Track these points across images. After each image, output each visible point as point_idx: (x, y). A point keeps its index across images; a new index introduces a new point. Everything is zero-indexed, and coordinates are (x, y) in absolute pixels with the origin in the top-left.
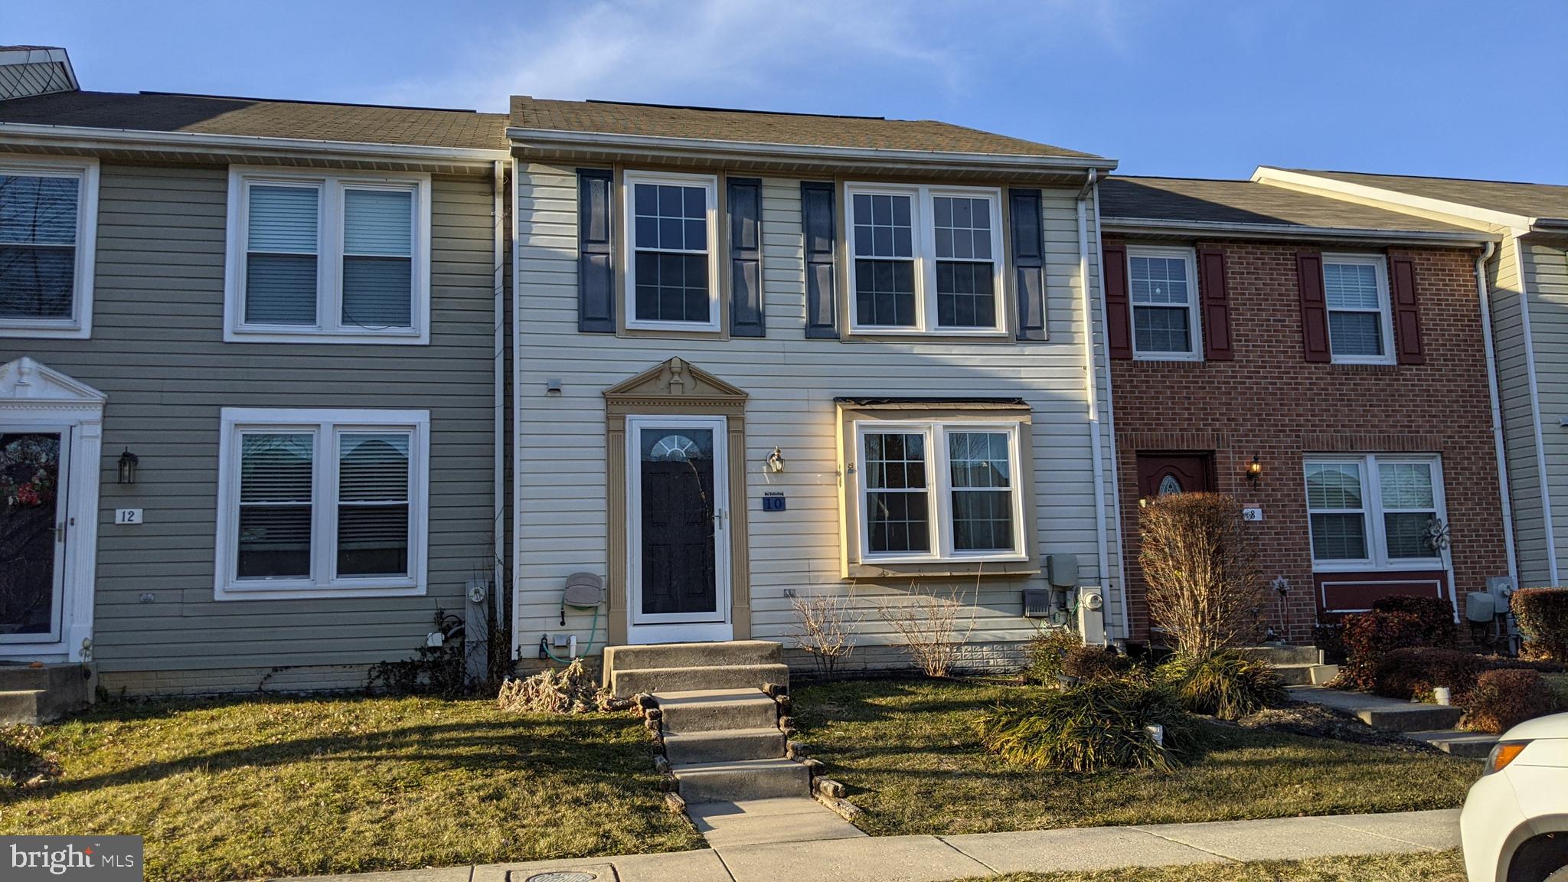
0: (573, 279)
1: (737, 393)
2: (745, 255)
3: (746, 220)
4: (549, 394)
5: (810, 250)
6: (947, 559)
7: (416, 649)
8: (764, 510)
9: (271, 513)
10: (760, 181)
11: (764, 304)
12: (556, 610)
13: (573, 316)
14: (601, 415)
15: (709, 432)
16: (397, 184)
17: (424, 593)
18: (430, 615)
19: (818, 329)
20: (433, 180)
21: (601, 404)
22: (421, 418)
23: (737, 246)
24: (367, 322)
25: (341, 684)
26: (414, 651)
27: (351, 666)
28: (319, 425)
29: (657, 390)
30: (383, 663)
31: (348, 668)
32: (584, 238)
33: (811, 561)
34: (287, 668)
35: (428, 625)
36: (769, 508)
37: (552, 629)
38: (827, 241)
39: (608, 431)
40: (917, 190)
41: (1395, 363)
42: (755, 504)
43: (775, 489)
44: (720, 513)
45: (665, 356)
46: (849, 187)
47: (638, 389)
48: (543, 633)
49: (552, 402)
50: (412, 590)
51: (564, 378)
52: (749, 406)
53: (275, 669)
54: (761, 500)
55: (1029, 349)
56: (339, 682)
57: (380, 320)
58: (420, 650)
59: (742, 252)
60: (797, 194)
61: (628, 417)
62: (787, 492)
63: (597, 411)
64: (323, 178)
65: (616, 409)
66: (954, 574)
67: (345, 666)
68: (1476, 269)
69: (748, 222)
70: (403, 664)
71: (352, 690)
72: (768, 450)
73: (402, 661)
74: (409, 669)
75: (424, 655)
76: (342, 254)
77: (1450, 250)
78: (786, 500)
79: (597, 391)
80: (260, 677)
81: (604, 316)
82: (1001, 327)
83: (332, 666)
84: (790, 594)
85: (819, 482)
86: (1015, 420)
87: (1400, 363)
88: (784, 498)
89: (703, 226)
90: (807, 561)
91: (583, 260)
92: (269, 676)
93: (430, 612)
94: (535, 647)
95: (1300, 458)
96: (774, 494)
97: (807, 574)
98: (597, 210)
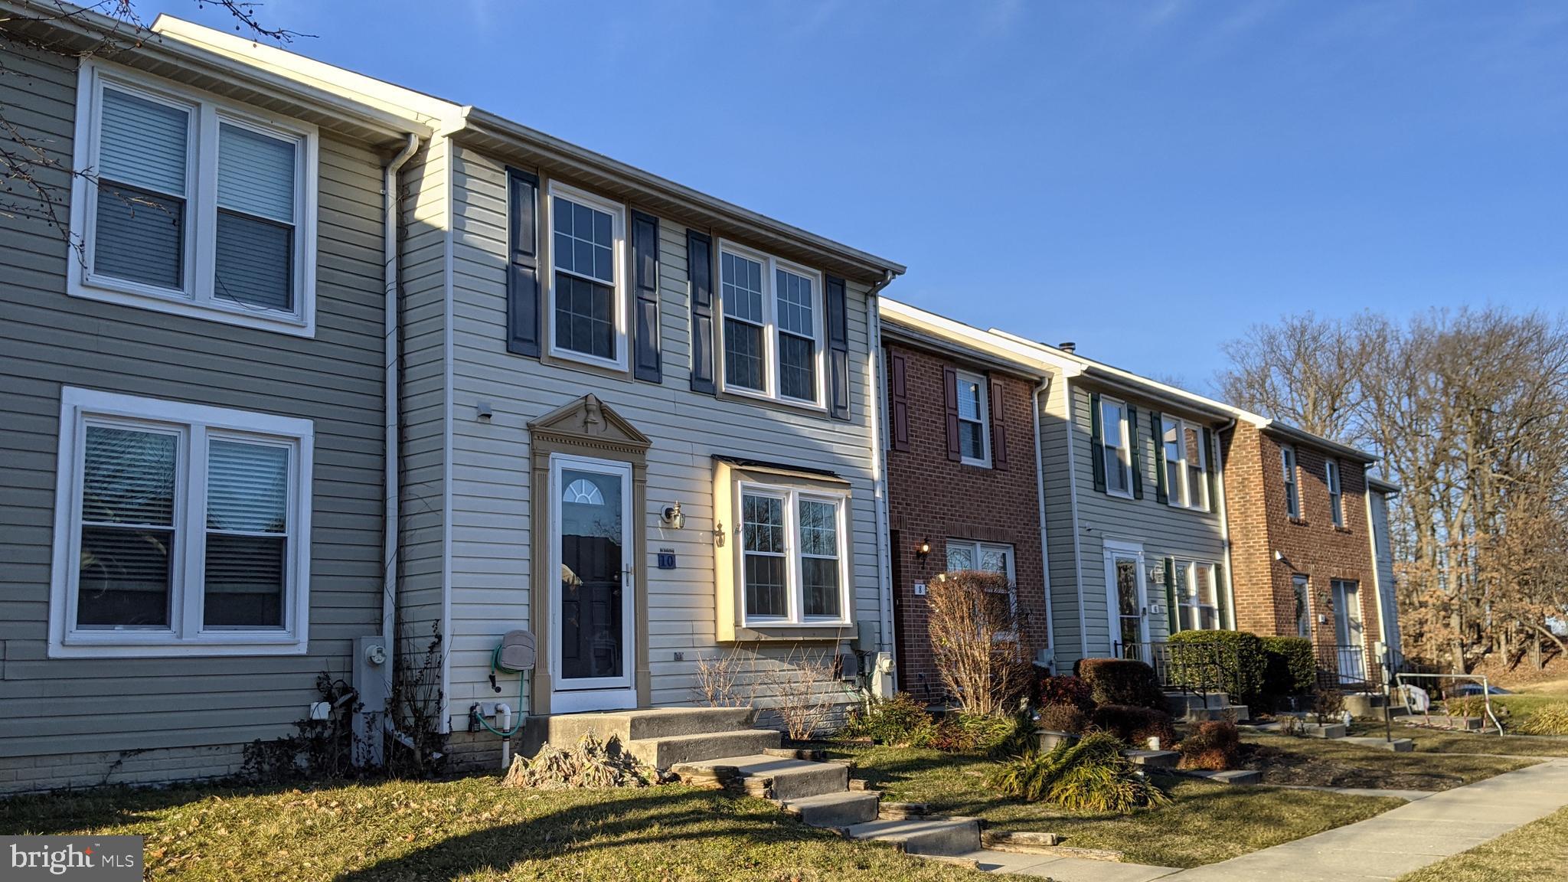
0: (501, 291)
1: (641, 440)
2: (647, 295)
3: (647, 257)
4: (479, 420)
5: (695, 302)
6: (803, 624)
7: (294, 724)
8: (659, 568)
9: (124, 538)
10: (657, 220)
11: (661, 350)
12: (483, 674)
13: (502, 333)
14: (525, 450)
15: (619, 478)
16: (281, 130)
17: (303, 651)
18: (310, 681)
19: (700, 383)
20: (321, 136)
21: (525, 437)
22: (303, 428)
23: (641, 285)
24: (246, 300)
25: (206, 772)
26: (291, 726)
27: (218, 746)
28: (187, 426)
29: (574, 427)
30: (257, 742)
31: (213, 751)
32: (514, 249)
33: (694, 623)
34: (140, 751)
35: (307, 692)
36: (663, 564)
37: (483, 697)
38: (707, 294)
39: (534, 469)
40: (766, 259)
41: (991, 467)
42: (652, 561)
43: (668, 546)
44: (627, 568)
45: (583, 391)
46: (723, 244)
47: (559, 423)
48: (471, 703)
49: (481, 429)
50: (292, 647)
51: (494, 404)
52: (650, 455)
53: (124, 753)
54: (656, 557)
55: (838, 427)
56: (202, 770)
57: (260, 299)
58: (299, 724)
59: (645, 291)
60: (683, 241)
61: (553, 455)
62: (678, 549)
63: (520, 446)
64: (198, 101)
65: (540, 445)
66: (806, 639)
67: (210, 747)
68: (1032, 398)
69: (648, 259)
70: (280, 743)
71: (217, 779)
72: (662, 504)
73: (279, 738)
74: (286, 747)
75: (303, 731)
76: (216, 205)
77: (1019, 378)
78: (677, 557)
79: (521, 422)
80: (102, 766)
81: (529, 338)
82: (821, 403)
83: (194, 747)
84: (678, 658)
85: (701, 541)
86: (842, 493)
87: (995, 467)
88: (674, 556)
89: (609, 255)
90: (690, 623)
91: (512, 271)
92: (119, 762)
93: (312, 676)
94: (462, 718)
95: (945, 542)
96: (667, 551)
97: (690, 636)
98: (525, 218)
